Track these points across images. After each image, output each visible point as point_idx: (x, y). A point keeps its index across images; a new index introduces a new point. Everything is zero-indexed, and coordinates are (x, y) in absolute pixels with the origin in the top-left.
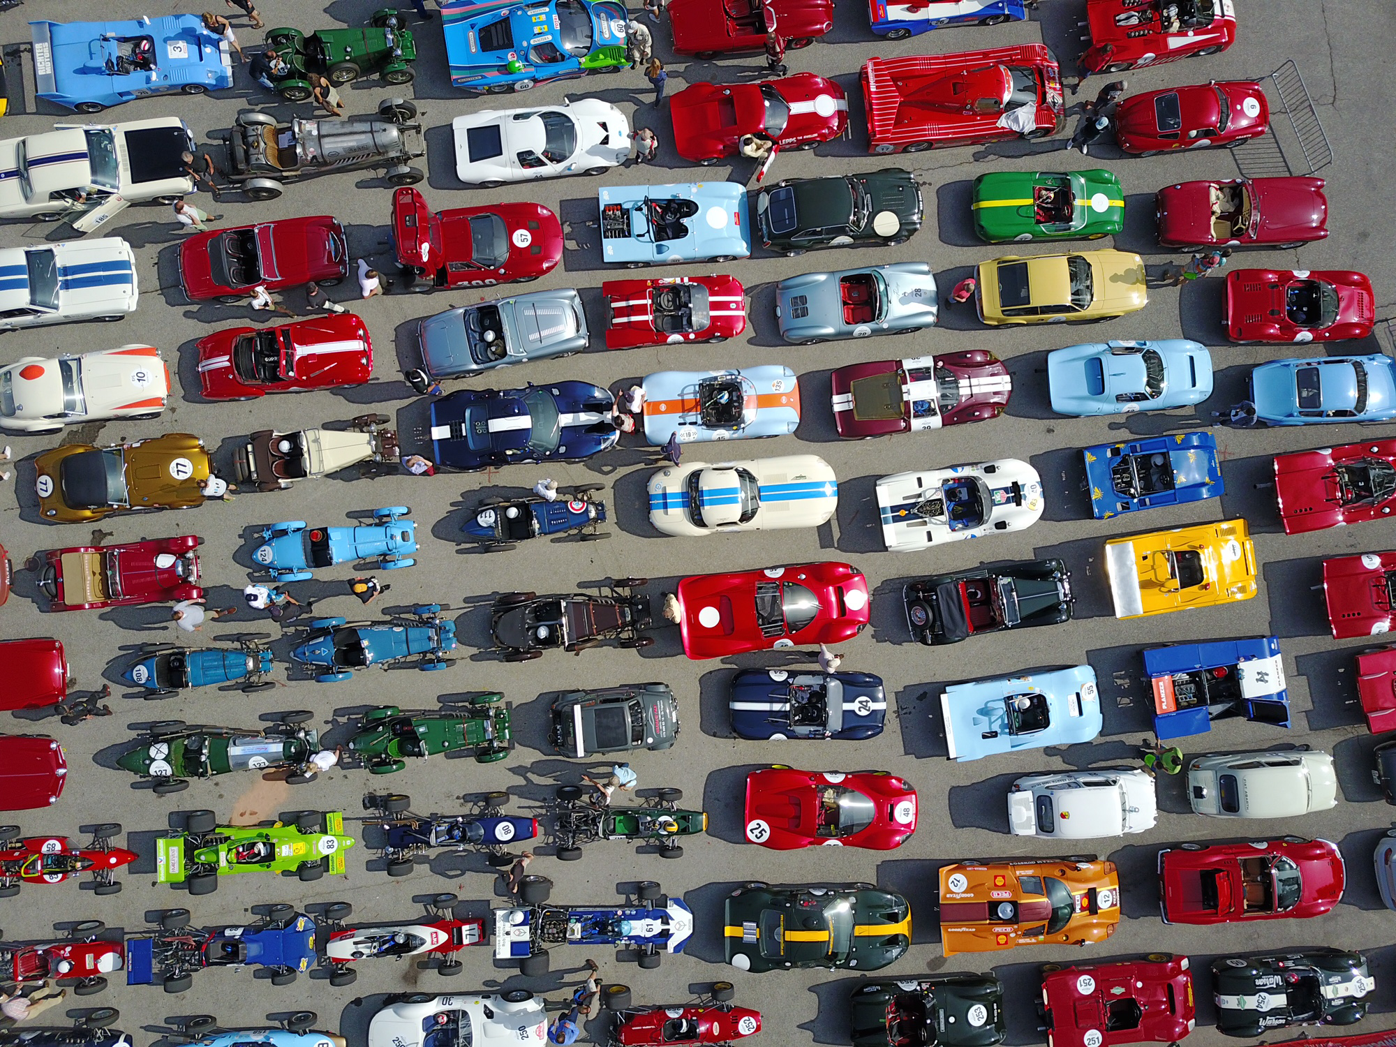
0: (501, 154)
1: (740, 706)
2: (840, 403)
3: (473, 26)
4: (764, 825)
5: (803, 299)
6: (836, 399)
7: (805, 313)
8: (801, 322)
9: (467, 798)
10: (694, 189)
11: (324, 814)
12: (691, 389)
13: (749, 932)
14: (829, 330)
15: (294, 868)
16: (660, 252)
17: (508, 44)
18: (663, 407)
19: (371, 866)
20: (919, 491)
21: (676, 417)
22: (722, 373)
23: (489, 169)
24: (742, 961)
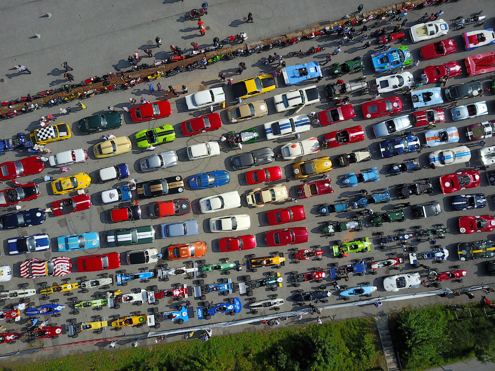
0: (388, 86)
1: (455, 203)
2: (469, 134)
3: (378, 58)
4: (464, 229)
5: (459, 112)
6: (469, 133)
7: (460, 114)
8: (459, 117)
9: (395, 231)
10: (431, 90)
11: (365, 238)
12: (436, 134)
13: (464, 252)
14: (466, 118)
15: (361, 250)
16: (425, 104)
17: (388, 61)
18: (431, 139)
19: (375, 249)
20: (489, 151)
21: (434, 141)
22: (442, 130)
23: (386, 90)
24: (463, 259)
